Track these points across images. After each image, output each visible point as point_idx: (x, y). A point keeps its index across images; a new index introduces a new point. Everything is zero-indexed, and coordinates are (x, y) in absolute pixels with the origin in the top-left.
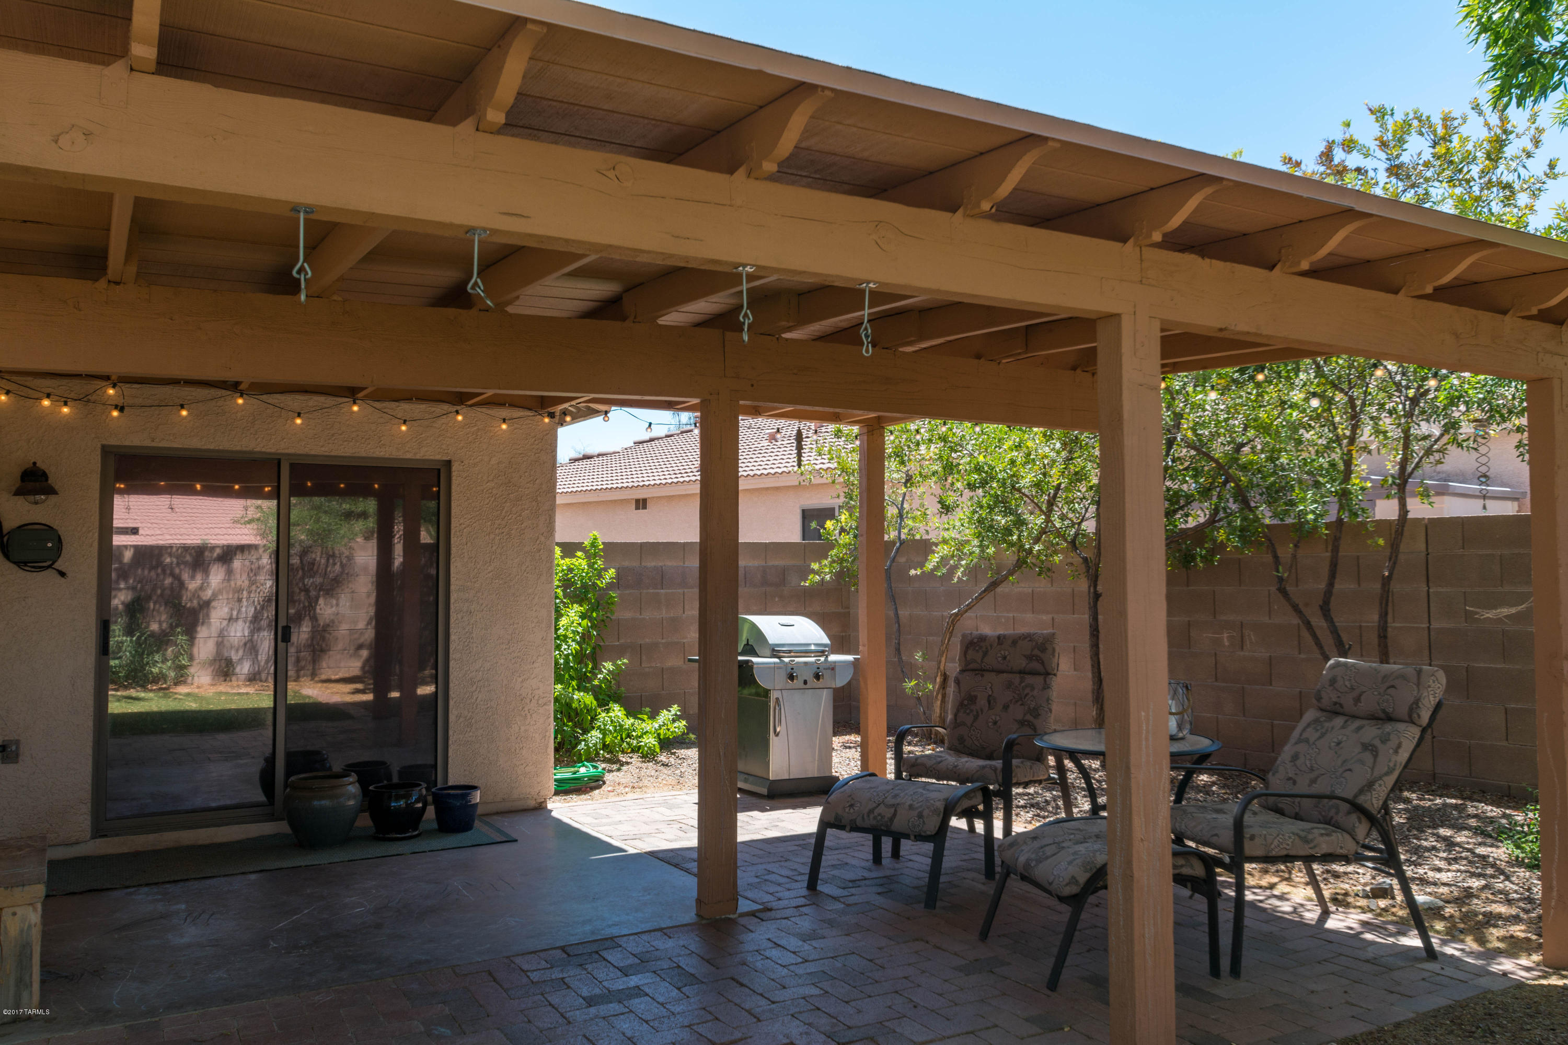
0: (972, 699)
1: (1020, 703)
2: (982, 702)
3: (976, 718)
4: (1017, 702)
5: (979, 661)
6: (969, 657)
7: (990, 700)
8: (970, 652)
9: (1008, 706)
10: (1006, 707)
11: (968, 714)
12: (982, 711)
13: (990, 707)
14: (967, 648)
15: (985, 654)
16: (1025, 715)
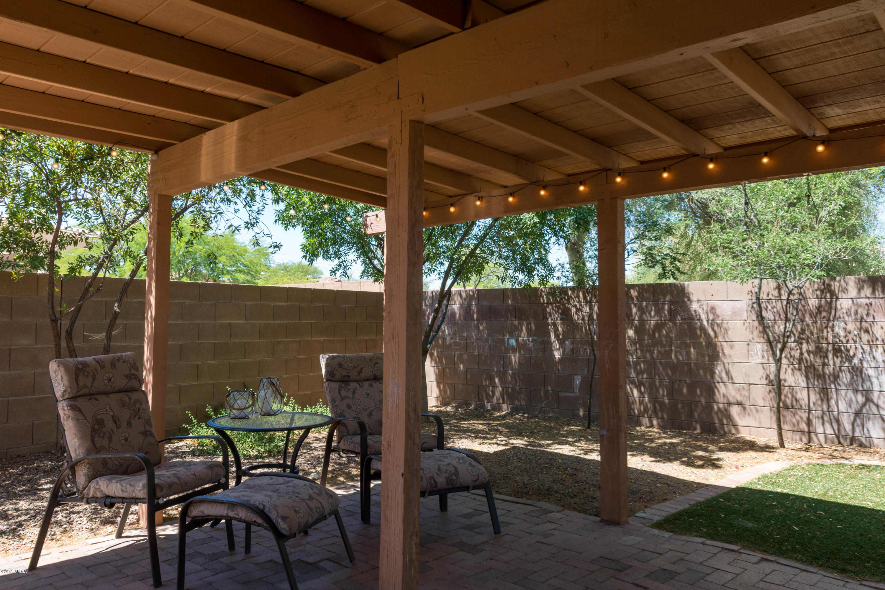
0: (101, 422)
1: (137, 417)
2: (110, 424)
3: (110, 439)
4: (135, 416)
5: (89, 386)
6: (81, 384)
7: (115, 420)
8: (80, 378)
9: (130, 422)
10: (129, 423)
11: (103, 437)
12: (112, 431)
13: (118, 427)
14: (77, 375)
15: (94, 378)
16: (145, 427)
